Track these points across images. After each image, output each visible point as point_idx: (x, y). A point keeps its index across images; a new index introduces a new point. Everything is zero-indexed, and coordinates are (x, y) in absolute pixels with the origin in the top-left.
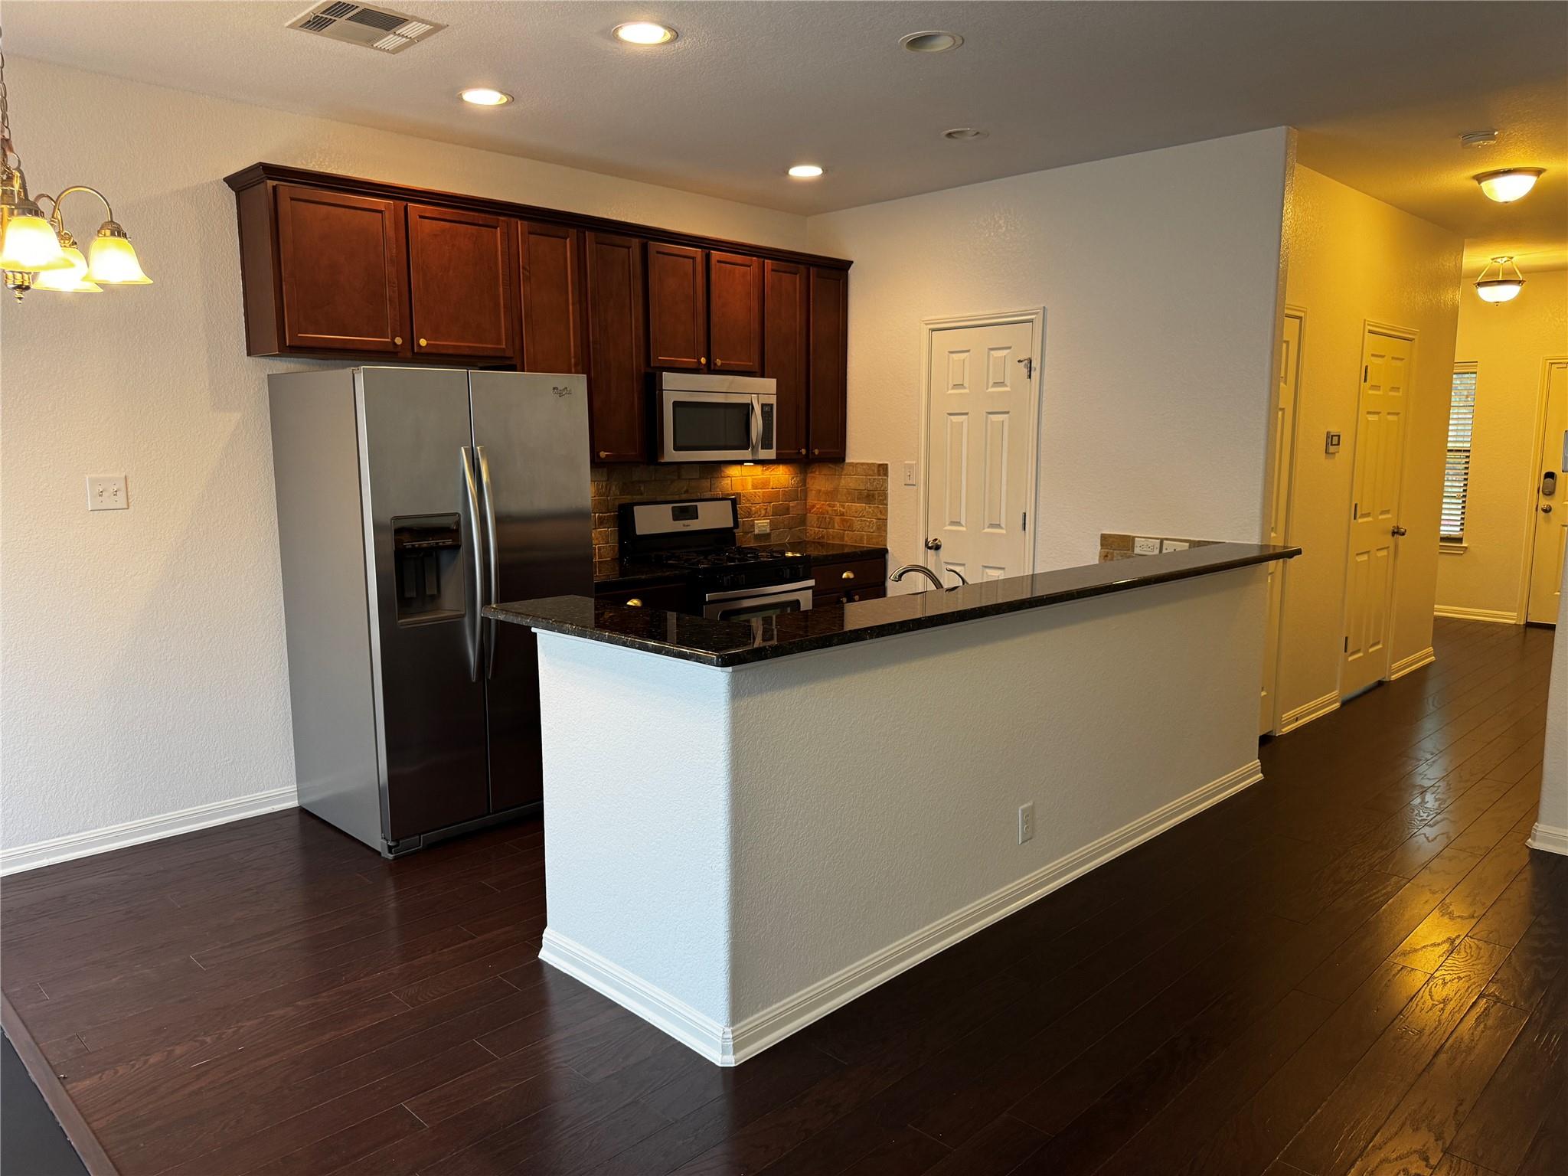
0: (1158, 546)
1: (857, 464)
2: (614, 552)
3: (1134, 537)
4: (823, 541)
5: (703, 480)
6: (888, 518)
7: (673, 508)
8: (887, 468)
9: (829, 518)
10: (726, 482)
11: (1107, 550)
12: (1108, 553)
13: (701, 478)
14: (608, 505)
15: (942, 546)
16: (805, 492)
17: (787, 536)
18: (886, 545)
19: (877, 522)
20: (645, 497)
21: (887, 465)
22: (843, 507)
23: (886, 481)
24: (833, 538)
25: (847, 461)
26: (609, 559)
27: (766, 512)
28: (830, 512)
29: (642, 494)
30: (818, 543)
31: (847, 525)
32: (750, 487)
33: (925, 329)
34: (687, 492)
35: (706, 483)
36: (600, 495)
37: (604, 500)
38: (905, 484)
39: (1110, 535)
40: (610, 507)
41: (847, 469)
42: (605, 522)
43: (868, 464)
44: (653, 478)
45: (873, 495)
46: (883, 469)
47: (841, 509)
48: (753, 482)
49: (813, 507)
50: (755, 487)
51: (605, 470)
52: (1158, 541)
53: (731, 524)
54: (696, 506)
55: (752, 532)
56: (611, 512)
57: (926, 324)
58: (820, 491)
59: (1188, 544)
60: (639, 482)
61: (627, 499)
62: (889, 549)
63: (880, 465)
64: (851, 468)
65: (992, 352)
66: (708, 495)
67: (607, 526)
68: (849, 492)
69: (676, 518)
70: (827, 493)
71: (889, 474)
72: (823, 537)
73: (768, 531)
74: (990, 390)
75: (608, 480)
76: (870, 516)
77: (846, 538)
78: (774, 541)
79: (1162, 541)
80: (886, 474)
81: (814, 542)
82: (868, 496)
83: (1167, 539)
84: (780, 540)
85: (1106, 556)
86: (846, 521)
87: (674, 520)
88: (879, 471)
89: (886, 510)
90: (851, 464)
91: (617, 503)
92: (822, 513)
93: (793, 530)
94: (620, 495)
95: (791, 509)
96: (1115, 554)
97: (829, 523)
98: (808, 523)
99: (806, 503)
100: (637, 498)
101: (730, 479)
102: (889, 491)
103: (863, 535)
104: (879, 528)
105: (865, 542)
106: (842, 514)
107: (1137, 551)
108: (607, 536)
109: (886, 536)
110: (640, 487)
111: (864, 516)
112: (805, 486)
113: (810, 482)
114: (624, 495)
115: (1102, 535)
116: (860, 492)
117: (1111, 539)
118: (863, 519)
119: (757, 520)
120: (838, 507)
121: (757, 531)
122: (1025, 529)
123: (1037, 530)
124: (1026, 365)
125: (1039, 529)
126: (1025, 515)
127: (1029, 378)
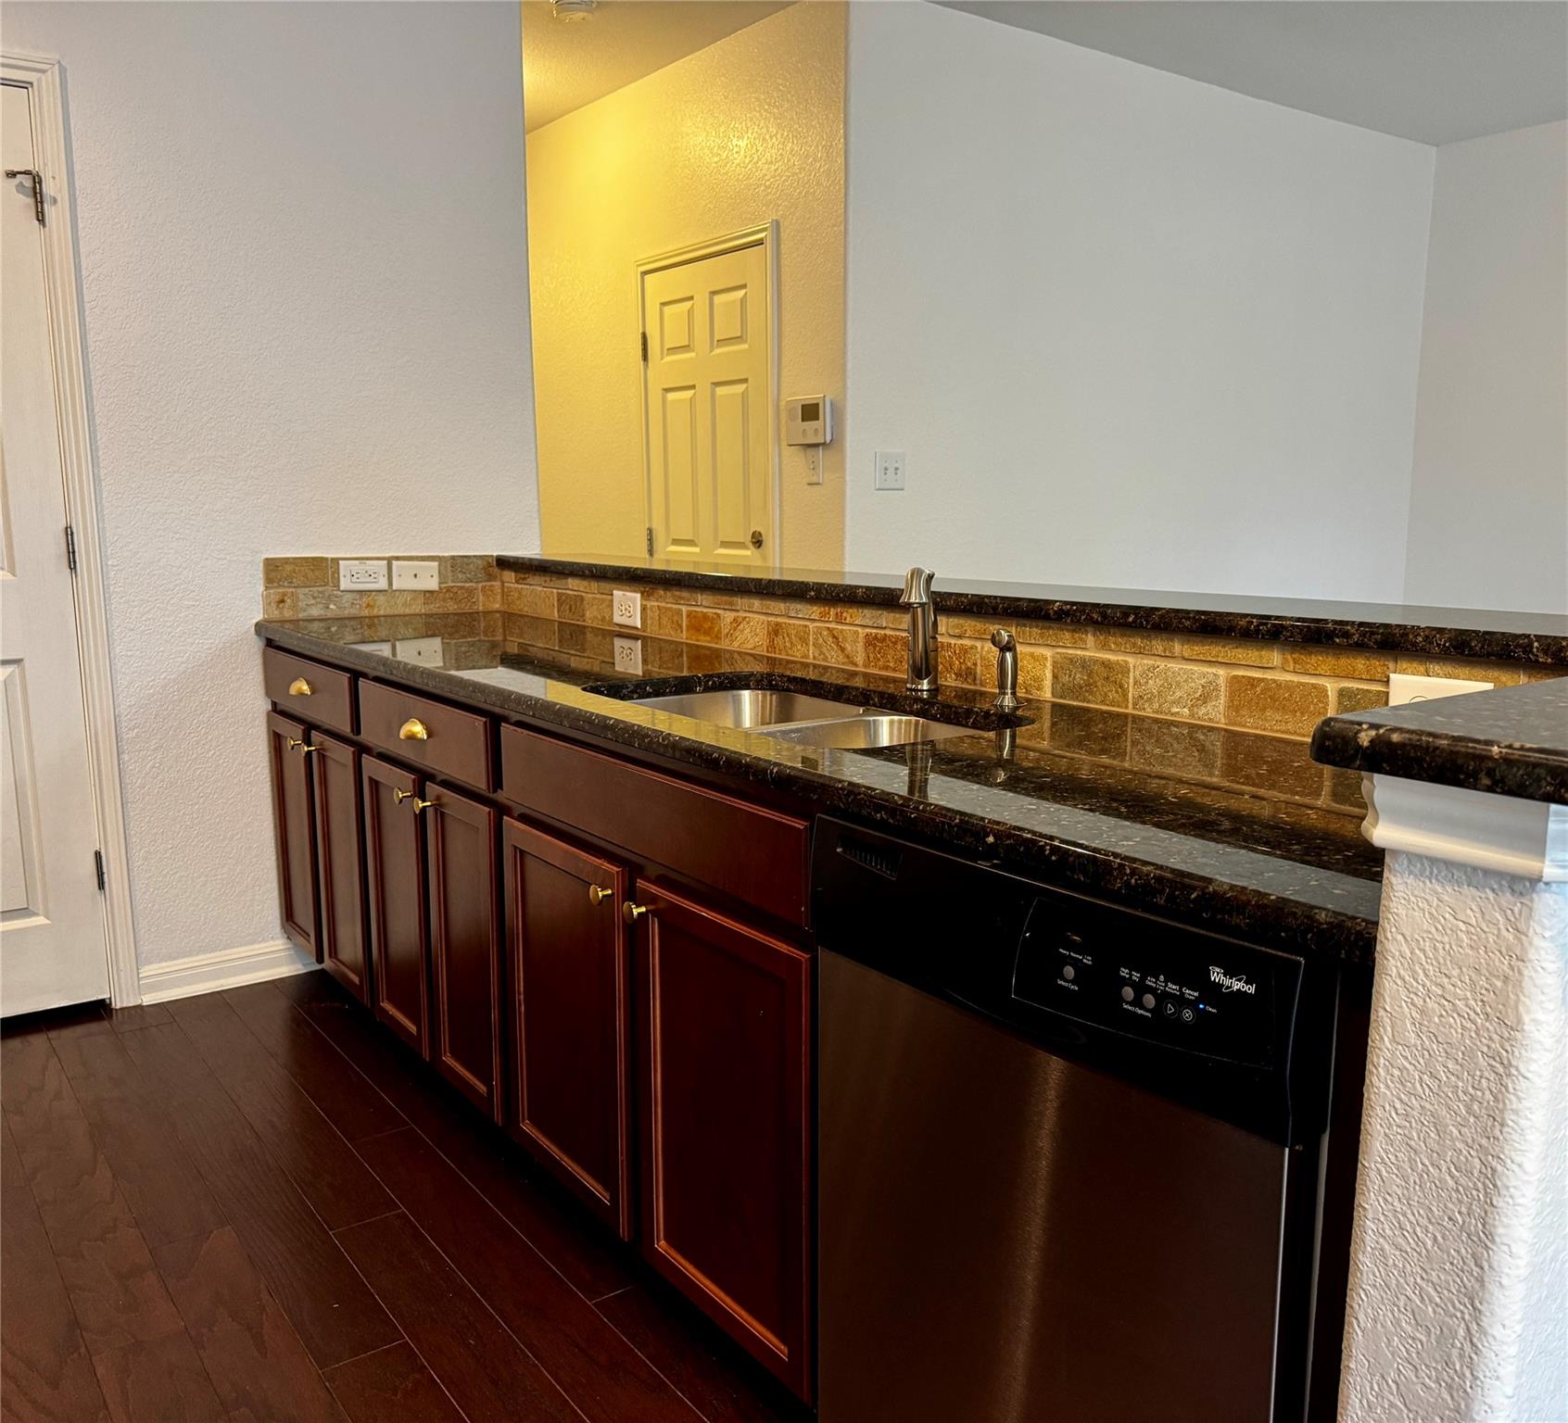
0: (385, 571)
3: (336, 561)
11: (281, 590)
12: (284, 594)
39: (286, 561)
52: (386, 562)
59: (436, 564)
79: (390, 560)
83: (398, 558)
85: (283, 601)
96: (301, 596)
107: (345, 584)
115: (267, 559)
117: (289, 568)
122: (72, 565)
123: (107, 565)
124: (24, 186)
125: (110, 563)
126: (69, 532)
127: (41, 218)
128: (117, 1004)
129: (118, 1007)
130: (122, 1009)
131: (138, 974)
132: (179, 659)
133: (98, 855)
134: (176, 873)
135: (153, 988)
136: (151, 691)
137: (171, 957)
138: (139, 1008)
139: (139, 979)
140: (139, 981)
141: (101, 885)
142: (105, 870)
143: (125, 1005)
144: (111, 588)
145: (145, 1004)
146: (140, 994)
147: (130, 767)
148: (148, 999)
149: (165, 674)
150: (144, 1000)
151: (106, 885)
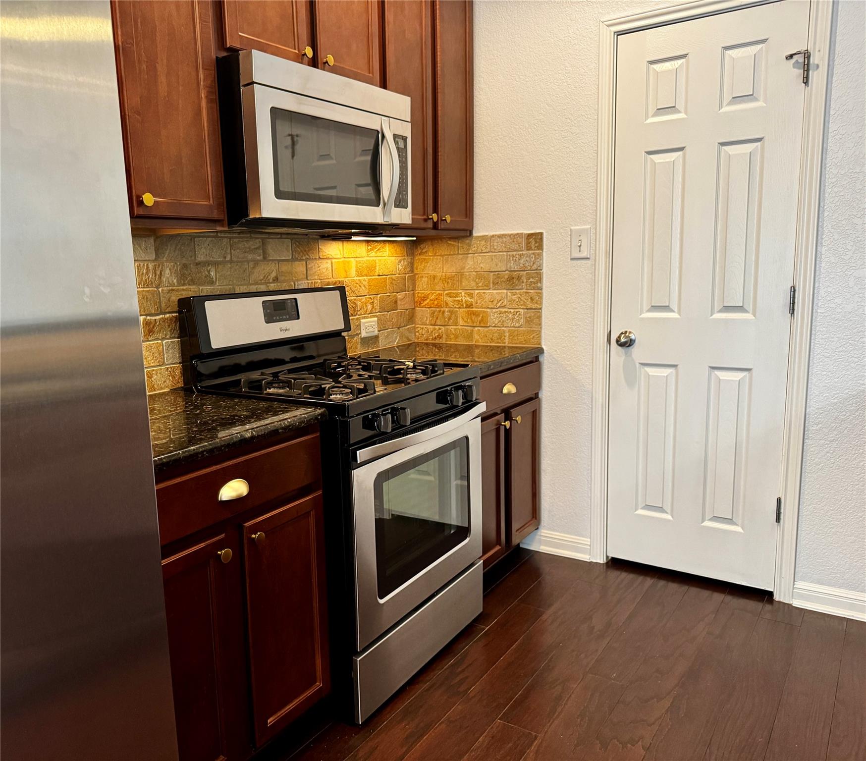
1: (493, 236)
2: (173, 377)
4: (441, 341)
5: (297, 263)
6: (544, 307)
7: (264, 302)
8: (541, 239)
9: (449, 311)
10: (326, 265)
13: (294, 259)
14: (160, 302)
15: (636, 341)
16: (413, 279)
17: (396, 337)
18: (540, 344)
19: (525, 313)
20: (217, 289)
21: (541, 234)
22: (471, 295)
23: (540, 256)
24: (456, 337)
25: (475, 234)
26: (167, 390)
27: (373, 307)
28: (451, 304)
29: (212, 283)
30: (434, 345)
31: (477, 317)
32: (353, 272)
33: (608, 34)
34: (276, 280)
35: (299, 268)
36: (146, 284)
37: (152, 293)
38: (571, 259)
40: (163, 305)
41: (475, 245)
42: (156, 329)
43: (510, 235)
44: (228, 258)
45: (519, 278)
46: (535, 240)
47: (468, 299)
48: (357, 265)
49: (424, 299)
50: (359, 273)
51: (152, 240)
53: (340, 325)
54: (295, 299)
55: (357, 334)
56: (165, 313)
57: (608, 26)
58: (434, 277)
60: (208, 263)
61: (190, 291)
62: (544, 347)
63: (530, 236)
64: (483, 243)
65: (730, 53)
66: (303, 285)
67: (160, 335)
68: (479, 276)
69: (269, 319)
70: (445, 280)
71: (545, 247)
72: (440, 337)
73: (376, 333)
74: (725, 109)
75: (156, 259)
76: (515, 306)
77: (476, 337)
78: (383, 344)
80: (540, 247)
81: (427, 344)
82: (511, 279)
84: (389, 343)
86: (476, 314)
87: (268, 321)
88: (528, 243)
89: (540, 296)
90: (484, 238)
91: (175, 298)
92: (439, 306)
93: (401, 329)
94: (179, 284)
95: (399, 302)
97: (449, 319)
98: (418, 320)
99: (414, 294)
100: (206, 290)
101: (329, 261)
102: (544, 270)
103: (504, 331)
104: (529, 321)
105: (507, 340)
106: (469, 306)
108: (161, 353)
109: (540, 332)
110: (209, 272)
111: (504, 307)
112: (412, 272)
113: (419, 267)
114: (184, 285)
116: (498, 274)
118: (503, 310)
119: (364, 318)
120: (464, 297)
121: (364, 334)
122: (792, 311)
123: (817, 312)
124: (799, 63)
125: (819, 311)
126: (793, 290)
127: (806, 81)
128: (776, 597)
129: (777, 600)
130: (779, 602)
131: (794, 584)
132: (861, 382)
133: (779, 501)
134: (833, 528)
135: (802, 597)
136: (835, 401)
137: (820, 582)
138: (790, 606)
139: (794, 588)
140: (793, 589)
141: (778, 520)
142: (782, 511)
143: (781, 600)
144: (818, 328)
145: (794, 605)
146: (792, 599)
147: (812, 449)
148: (797, 603)
149: (847, 391)
150: (794, 603)
151: (782, 521)
